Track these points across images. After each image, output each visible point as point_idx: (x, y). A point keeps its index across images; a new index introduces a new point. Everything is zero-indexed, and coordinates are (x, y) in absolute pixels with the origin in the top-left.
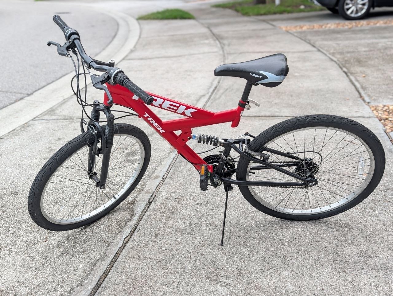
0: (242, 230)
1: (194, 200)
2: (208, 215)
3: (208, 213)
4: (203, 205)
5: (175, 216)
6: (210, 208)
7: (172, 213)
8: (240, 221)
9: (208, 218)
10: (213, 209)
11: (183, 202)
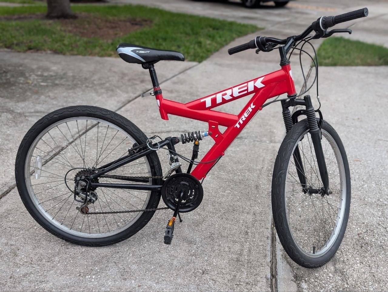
0: (159, 235)
1: (214, 280)
2: (194, 255)
3: (195, 258)
4: (201, 271)
5: (235, 256)
6: (192, 265)
7: (238, 260)
8: (158, 246)
9: (194, 251)
10: (188, 263)
11: (229, 277)
